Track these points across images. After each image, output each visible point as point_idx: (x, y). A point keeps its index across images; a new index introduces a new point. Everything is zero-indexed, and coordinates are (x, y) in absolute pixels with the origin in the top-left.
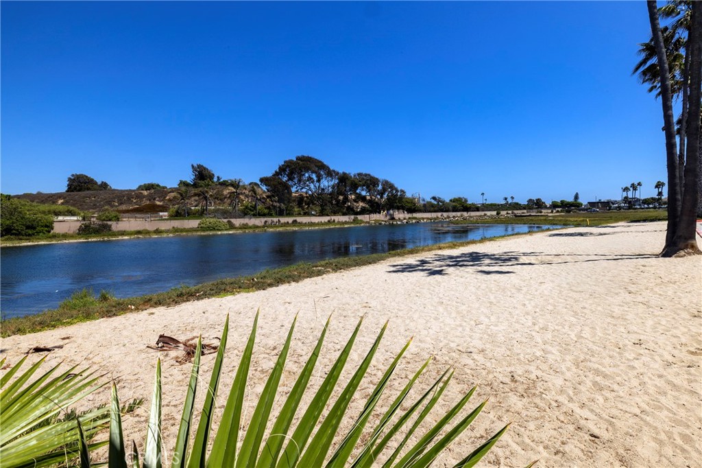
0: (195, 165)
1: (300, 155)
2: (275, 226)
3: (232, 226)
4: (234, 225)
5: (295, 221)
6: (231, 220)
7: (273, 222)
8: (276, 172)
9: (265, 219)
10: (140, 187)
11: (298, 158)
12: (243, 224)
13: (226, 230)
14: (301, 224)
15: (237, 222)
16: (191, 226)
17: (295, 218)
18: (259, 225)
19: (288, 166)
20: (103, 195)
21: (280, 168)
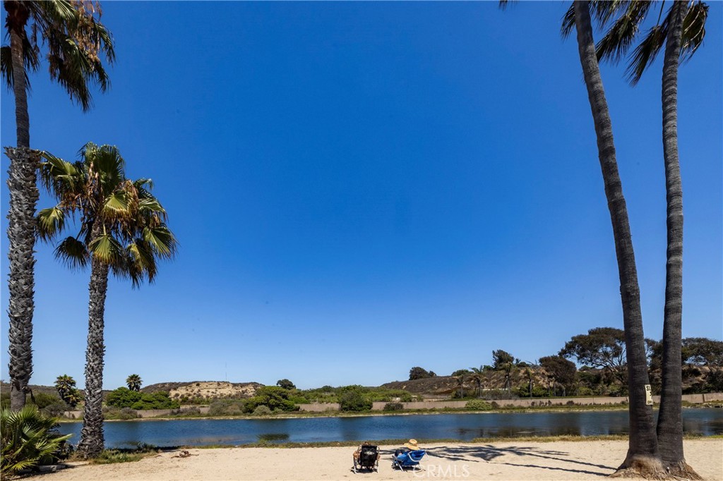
0: (496, 351)
1: (594, 328)
2: (544, 407)
3: (495, 406)
4: (499, 406)
5: (571, 403)
6: (496, 401)
7: (541, 403)
8: (562, 350)
9: (533, 400)
10: (454, 373)
11: (591, 332)
12: (508, 405)
13: (489, 410)
14: (578, 406)
15: (502, 403)
16: (459, 407)
17: (570, 400)
18: (525, 406)
19: (576, 342)
20: (429, 381)
21: (567, 345)
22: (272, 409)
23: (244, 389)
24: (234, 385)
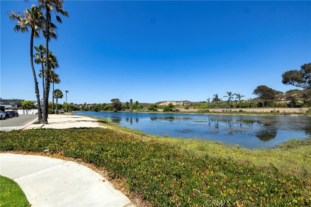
7: (227, 110)
9: (223, 109)
17: (241, 109)
18: (220, 112)
22: (151, 110)
23: (180, 103)
24: (177, 102)
